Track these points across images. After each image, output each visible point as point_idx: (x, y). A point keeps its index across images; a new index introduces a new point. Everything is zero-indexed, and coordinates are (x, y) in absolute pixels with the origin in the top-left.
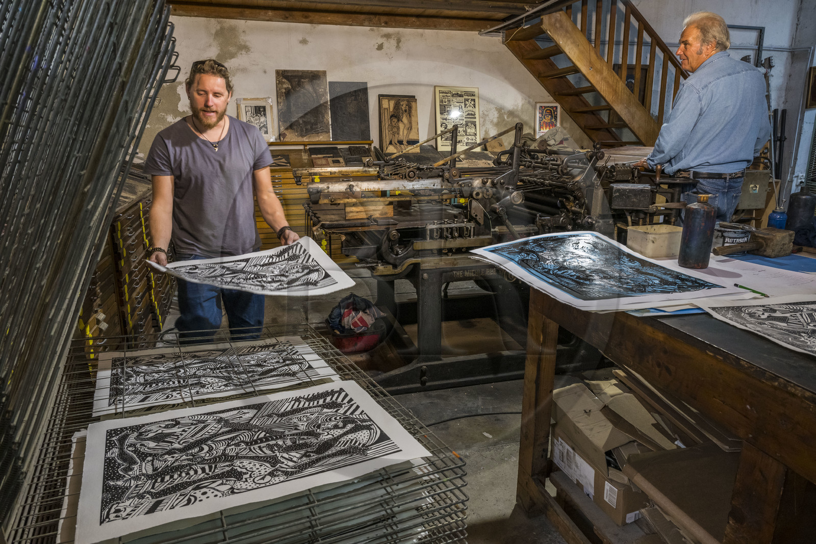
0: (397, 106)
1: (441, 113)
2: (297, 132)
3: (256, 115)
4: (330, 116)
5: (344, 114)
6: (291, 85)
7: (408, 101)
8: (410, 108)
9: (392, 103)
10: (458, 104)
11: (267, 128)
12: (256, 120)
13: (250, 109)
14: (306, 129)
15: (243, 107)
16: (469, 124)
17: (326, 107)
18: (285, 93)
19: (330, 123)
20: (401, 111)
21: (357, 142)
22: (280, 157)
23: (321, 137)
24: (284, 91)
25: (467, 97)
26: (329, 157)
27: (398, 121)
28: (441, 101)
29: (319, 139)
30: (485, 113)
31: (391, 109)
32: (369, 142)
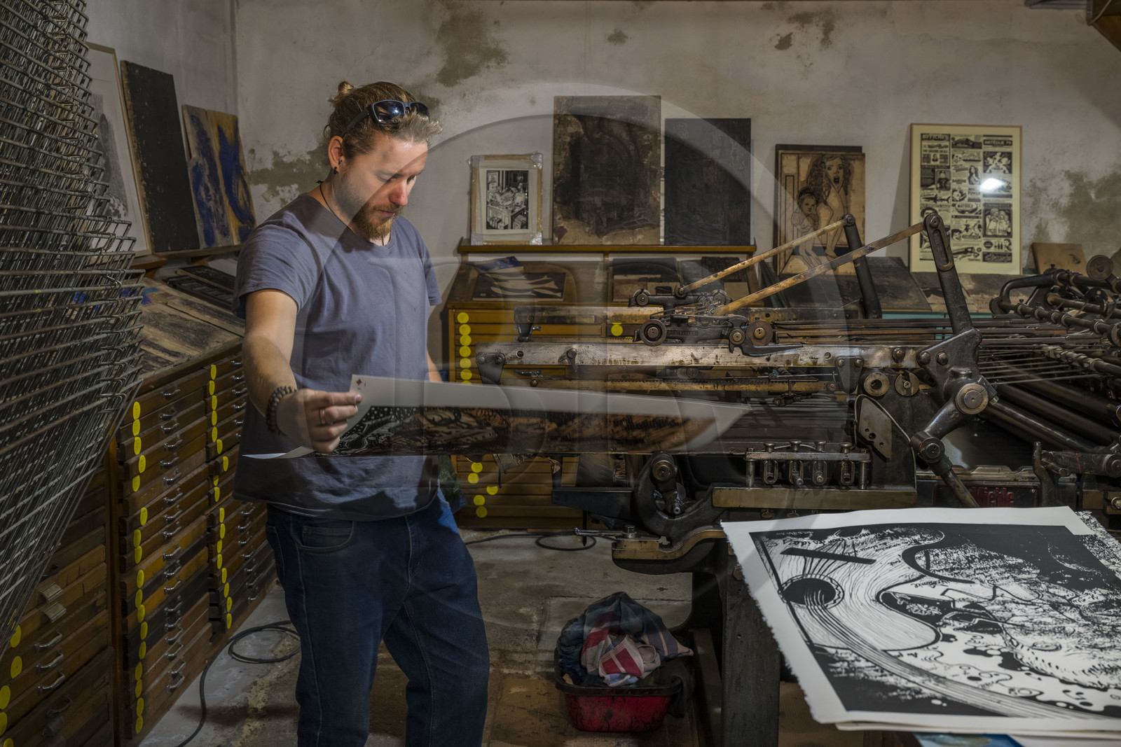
0: (817, 170)
1: (924, 186)
2: (589, 224)
3: (508, 191)
4: (662, 190)
5: (694, 186)
6: (585, 128)
7: (844, 159)
8: (848, 173)
9: (805, 165)
10: (967, 165)
11: (526, 216)
12: (507, 199)
13: (496, 177)
14: (609, 220)
15: (482, 173)
16: (995, 211)
17: (655, 171)
18: (570, 143)
19: (662, 207)
20: (825, 181)
21: (719, 248)
22: (546, 278)
23: (640, 237)
24: (568, 139)
25: (990, 149)
26: (651, 280)
27: (817, 202)
28: (925, 158)
29: (636, 242)
30: (1039, 184)
31: (803, 177)
32: (746, 248)
